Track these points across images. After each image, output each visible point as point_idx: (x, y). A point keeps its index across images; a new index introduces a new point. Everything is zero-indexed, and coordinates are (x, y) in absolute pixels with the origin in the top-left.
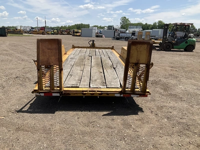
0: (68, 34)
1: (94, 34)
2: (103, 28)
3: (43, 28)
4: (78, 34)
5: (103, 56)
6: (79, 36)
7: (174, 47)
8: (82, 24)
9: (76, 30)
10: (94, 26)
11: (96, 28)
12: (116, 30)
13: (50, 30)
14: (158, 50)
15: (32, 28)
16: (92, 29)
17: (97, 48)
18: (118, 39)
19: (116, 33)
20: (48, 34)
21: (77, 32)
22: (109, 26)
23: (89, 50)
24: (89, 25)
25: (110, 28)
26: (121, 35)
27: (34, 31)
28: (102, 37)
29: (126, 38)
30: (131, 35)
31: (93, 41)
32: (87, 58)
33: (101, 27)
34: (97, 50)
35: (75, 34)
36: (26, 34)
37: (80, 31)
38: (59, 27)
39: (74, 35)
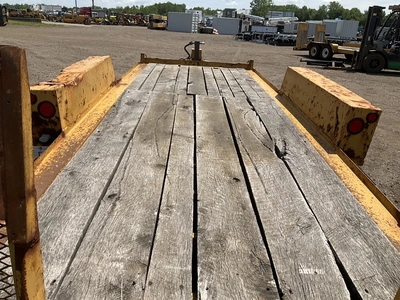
0: (140, 24)
1: (195, 27)
2: (214, 13)
3: (87, 11)
4: (160, 25)
5: (228, 96)
6: (163, 29)
7: (390, 64)
8: (169, 4)
9: (156, 16)
10: (195, 9)
11: (200, 12)
12: (244, 17)
13: (101, 14)
14: (349, 70)
15: (65, 9)
16: (191, 15)
17: (207, 64)
18: (248, 38)
19: (243, 26)
20: (98, 23)
21: (158, 21)
22: (226, 10)
23: (185, 68)
24: (184, 6)
25: (228, 12)
26: (254, 29)
27: (67, 17)
28: (211, 32)
29: (266, 37)
30: (276, 29)
31: (197, 44)
32: (180, 99)
33: (209, 12)
34: (208, 71)
35: (155, 25)
36: (51, 23)
37: (165, 18)
38: (121, 9)
39: (151, 28)
